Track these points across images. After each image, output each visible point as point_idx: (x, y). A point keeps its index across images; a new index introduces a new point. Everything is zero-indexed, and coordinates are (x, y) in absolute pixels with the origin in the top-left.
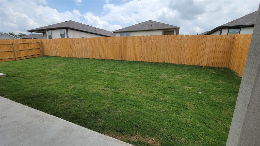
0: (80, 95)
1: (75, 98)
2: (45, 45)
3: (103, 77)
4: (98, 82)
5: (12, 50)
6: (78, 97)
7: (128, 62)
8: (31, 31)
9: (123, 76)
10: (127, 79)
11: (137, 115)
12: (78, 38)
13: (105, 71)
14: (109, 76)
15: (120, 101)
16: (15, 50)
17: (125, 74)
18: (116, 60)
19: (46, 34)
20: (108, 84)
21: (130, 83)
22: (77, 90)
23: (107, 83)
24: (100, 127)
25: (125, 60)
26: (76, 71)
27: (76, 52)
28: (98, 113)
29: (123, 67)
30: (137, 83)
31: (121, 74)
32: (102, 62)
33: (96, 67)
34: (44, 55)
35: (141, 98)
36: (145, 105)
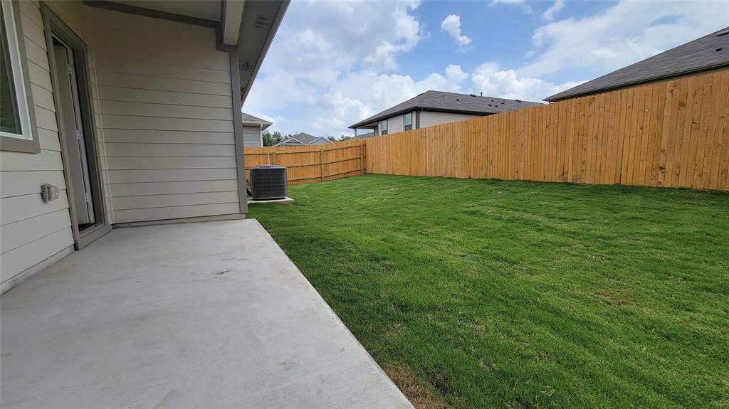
0: (391, 254)
1: (377, 260)
2: (369, 151)
3: (477, 224)
4: (457, 236)
5: (319, 162)
6: (384, 259)
7: (589, 187)
8: (355, 127)
9: (554, 231)
10: (564, 240)
11: (550, 366)
12: (436, 127)
13: (489, 211)
14: (499, 225)
15: (502, 301)
16: (323, 162)
17: (565, 226)
18: (541, 182)
19: (378, 129)
20: (485, 245)
21: (574, 255)
22: (391, 245)
23: (483, 242)
24: (387, 343)
25: (579, 182)
26: (413, 206)
27: (426, 163)
28: (406, 306)
29: (561, 204)
30: (609, 259)
31: (544, 221)
32: (492, 187)
33: (468, 199)
34: (365, 172)
35: (608, 315)
36: (617, 346)
